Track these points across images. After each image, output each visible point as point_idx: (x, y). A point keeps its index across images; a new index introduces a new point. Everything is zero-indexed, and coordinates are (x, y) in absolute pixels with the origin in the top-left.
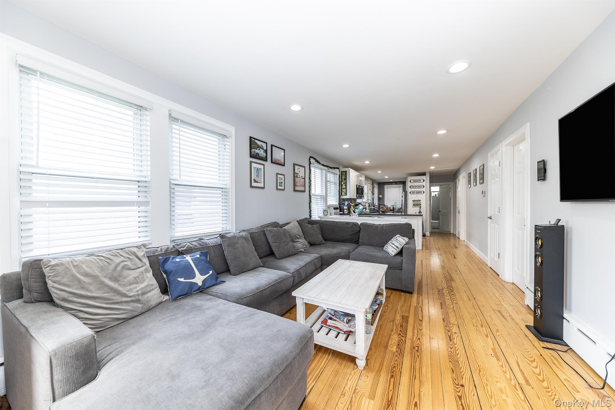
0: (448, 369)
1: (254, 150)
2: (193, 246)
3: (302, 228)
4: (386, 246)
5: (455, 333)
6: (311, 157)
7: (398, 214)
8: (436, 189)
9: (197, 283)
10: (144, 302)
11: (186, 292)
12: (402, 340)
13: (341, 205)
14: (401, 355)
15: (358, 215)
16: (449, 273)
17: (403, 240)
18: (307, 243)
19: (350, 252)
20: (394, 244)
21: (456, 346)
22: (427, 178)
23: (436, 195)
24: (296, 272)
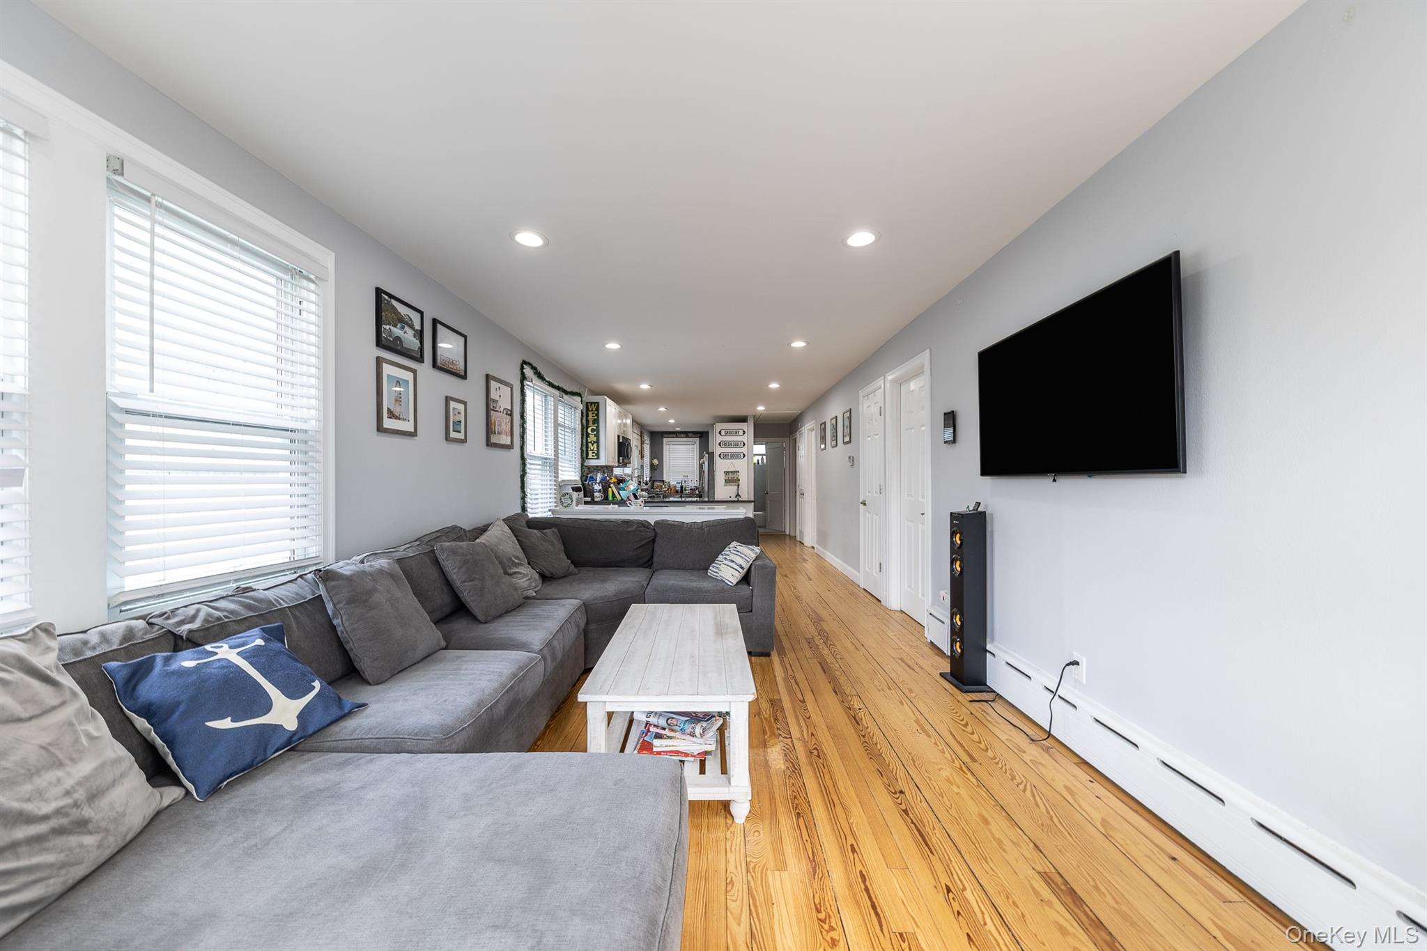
0: (873, 772)
1: (387, 327)
2: (226, 614)
3: (519, 538)
4: (713, 567)
5: (860, 709)
6: (524, 362)
7: (690, 499)
8: (760, 449)
9: (282, 725)
10: (103, 824)
11: (249, 760)
12: (787, 744)
13: (586, 480)
14: (796, 771)
15: (643, 504)
16: (811, 608)
17: (750, 552)
18: (537, 576)
19: (644, 588)
20: (733, 561)
21: (869, 730)
22: (749, 428)
23: (758, 461)
24: (546, 648)
